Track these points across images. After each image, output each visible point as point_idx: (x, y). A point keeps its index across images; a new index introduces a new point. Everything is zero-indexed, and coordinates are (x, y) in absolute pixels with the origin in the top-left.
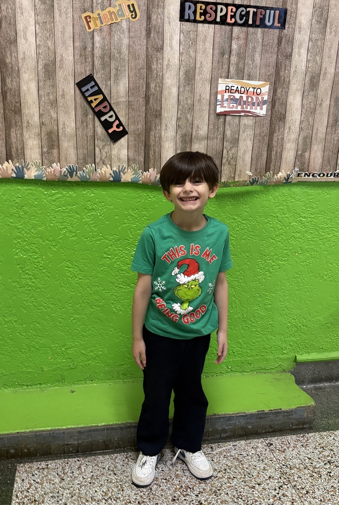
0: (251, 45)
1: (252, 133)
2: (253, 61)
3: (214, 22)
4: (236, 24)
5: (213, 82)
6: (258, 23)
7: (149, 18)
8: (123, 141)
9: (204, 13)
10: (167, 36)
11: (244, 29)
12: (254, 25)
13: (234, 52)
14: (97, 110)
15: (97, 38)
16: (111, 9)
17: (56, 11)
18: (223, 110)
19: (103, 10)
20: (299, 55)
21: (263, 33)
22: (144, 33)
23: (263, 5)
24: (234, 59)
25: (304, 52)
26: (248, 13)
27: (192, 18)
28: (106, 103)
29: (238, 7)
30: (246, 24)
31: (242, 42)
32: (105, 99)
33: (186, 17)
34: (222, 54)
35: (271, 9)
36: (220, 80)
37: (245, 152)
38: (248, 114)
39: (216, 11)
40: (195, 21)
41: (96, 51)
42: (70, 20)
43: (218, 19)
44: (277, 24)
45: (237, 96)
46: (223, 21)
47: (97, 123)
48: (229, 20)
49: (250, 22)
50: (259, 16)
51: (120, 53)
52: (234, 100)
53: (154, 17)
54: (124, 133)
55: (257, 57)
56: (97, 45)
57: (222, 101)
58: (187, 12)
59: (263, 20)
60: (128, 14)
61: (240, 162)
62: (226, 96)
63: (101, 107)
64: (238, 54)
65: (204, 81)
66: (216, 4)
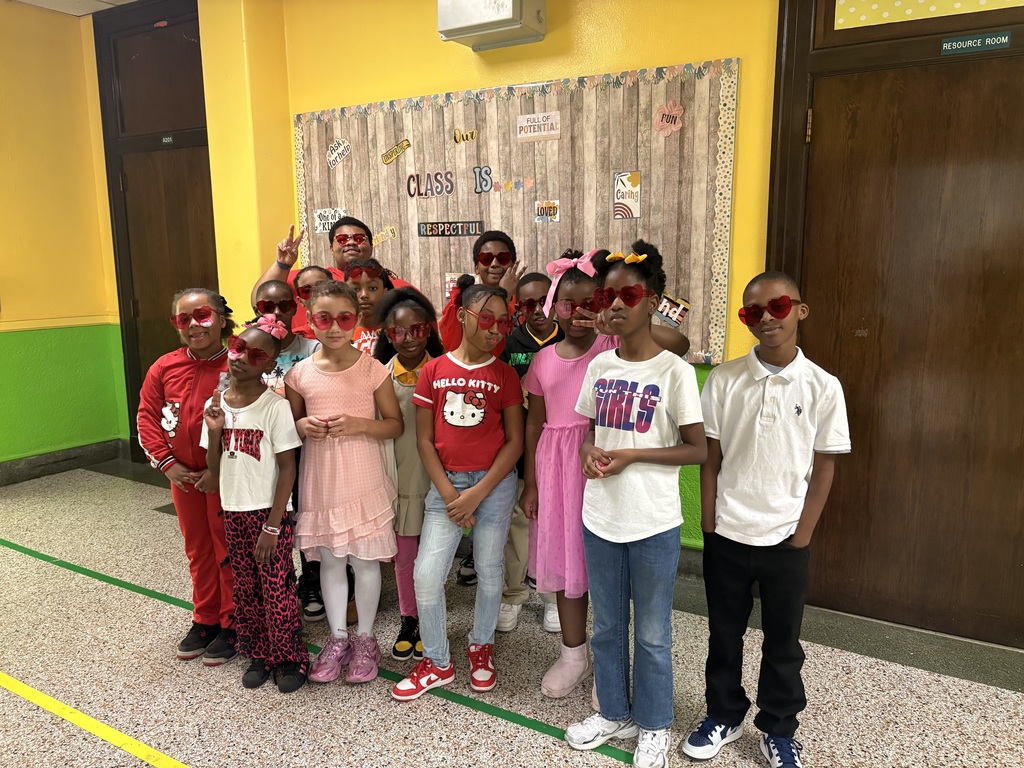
0: (463, 249)
2: (466, 259)
4: (451, 235)
5: (442, 275)
7: (401, 236)
10: (411, 247)
11: (457, 238)
13: (452, 254)
21: (470, 239)
22: (399, 246)
23: (468, 220)
24: (453, 259)
31: (457, 247)
34: (445, 256)
36: (446, 274)
40: (427, 236)
53: (404, 236)
60: (391, 235)
64: (456, 255)
65: (436, 275)
66: (437, 223)
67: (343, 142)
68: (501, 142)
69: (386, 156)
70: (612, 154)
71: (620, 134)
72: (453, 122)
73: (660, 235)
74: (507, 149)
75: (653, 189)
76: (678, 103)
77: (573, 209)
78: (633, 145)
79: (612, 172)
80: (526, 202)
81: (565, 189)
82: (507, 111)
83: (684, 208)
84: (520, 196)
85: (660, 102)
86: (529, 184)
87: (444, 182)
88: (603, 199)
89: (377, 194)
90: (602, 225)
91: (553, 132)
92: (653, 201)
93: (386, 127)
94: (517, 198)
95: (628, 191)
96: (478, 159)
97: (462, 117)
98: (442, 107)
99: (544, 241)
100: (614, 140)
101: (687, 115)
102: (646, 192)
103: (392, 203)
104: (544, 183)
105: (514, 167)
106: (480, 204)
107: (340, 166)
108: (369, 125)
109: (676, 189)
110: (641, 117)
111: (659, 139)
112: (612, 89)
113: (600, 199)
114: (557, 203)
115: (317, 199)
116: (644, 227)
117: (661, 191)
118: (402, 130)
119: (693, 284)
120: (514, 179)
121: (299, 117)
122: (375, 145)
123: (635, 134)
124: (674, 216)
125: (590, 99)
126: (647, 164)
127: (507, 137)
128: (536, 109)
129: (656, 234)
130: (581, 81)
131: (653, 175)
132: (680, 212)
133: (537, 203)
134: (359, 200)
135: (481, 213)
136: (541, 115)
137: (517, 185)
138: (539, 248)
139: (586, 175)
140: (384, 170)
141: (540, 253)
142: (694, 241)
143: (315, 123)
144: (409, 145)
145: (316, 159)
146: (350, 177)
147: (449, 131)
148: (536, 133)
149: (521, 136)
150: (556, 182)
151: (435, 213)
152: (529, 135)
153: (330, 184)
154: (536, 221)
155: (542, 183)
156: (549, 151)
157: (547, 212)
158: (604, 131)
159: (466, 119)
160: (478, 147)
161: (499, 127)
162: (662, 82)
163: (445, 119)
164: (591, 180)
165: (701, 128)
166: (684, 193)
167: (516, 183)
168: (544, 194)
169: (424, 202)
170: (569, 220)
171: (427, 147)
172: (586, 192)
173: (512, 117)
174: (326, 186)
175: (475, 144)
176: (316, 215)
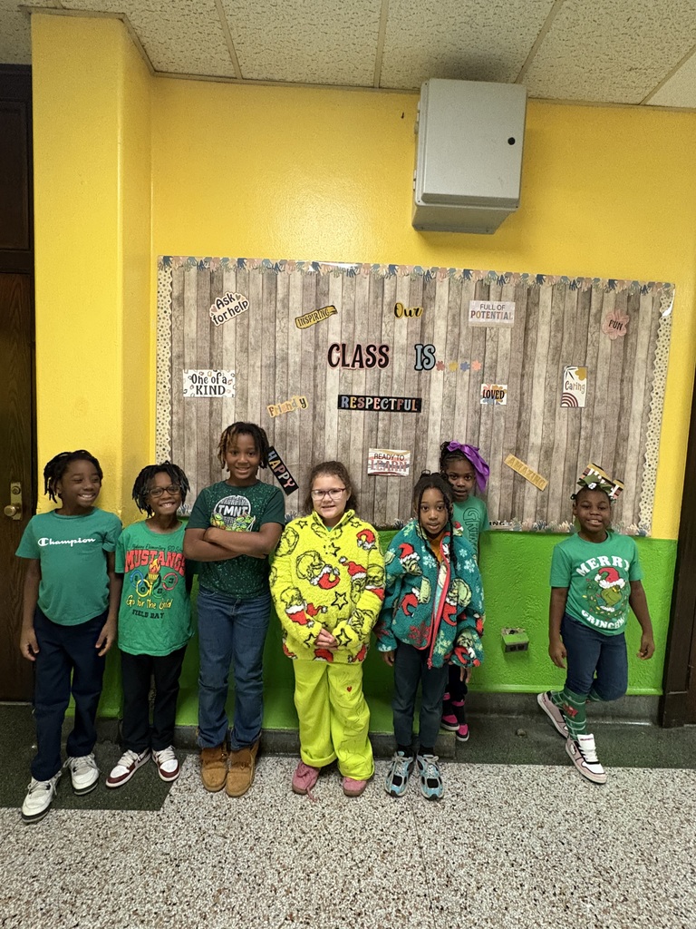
0: (394, 425)
1: (398, 488)
2: (396, 435)
3: (364, 409)
4: (381, 410)
5: (365, 451)
6: (399, 408)
7: (315, 407)
8: (295, 493)
9: (357, 403)
10: (328, 419)
11: (388, 413)
12: (395, 410)
13: (380, 430)
14: (276, 471)
15: (277, 421)
16: (288, 402)
17: (249, 404)
18: (372, 471)
19: (282, 403)
20: (434, 431)
21: (403, 416)
22: (311, 417)
23: (402, 396)
24: (380, 434)
25: (437, 428)
26: (390, 402)
27: (347, 406)
28: (282, 466)
29: (382, 398)
30: (389, 410)
31: (386, 422)
32: (282, 463)
33: (343, 406)
34: (371, 431)
35: (408, 399)
36: (370, 450)
37: (393, 504)
38: (394, 475)
39: (365, 402)
40: (349, 408)
41: (276, 430)
42: (259, 411)
43: (367, 407)
44: (413, 409)
45: (384, 461)
46: (371, 408)
47: (276, 480)
48: (375, 407)
49: (392, 408)
50: (399, 404)
51: (293, 431)
52: (382, 464)
53: (318, 407)
54: (296, 487)
55: (399, 432)
56: (277, 426)
57: (372, 464)
58: (343, 402)
59: (402, 407)
60: (300, 405)
61: (389, 511)
62: (375, 461)
63: (279, 469)
64: (384, 431)
65: (357, 450)
66: (365, 397)
67: (238, 298)
68: (450, 323)
69: (301, 321)
70: (563, 349)
71: (573, 332)
72: (395, 296)
73: (602, 424)
74: (456, 330)
75: (598, 383)
76: (624, 312)
77: (522, 394)
78: (583, 343)
79: (561, 365)
80: (472, 383)
81: (515, 375)
82: (459, 293)
83: (625, 402)
84: (466, 378)
85: (608, 310)
86: (477, 366)
87: (377, 356)
88: (551, 388)
89: (285, 359)
90: (549, 411)
91: (506, 321)
92: (598, 394)
93: (305, 288)
94: (462, 379)
95: (576, 384)
96: (422, 336)
97: (406, 292)
98: (383, 278)
99: (489, 422)
100: (566, 336)
101: (632, 323)
102: (591, 385)
103: (306, 371)
104: (493, 367)
105: (463, 350)
106: (419, 381)
107: (230, 323)
108: (279, 283)
109: (619, 386)
110: (592, 320)
111: (606, 341)
112: (568, 291)
113: (548, 387)
114: (505, 387)
115: (190, 357)
116: (587, 417)
117: (605, 386)
118: (326, 294)
119: (628, 468)
120: (460, 361)
121: (166, 260)
122: (286, 306)
123: (585, 334)
124: (616, 410)
125: (546, 295)
126: (594, 361)
127: (457, 319)
128: (492, 296)
129: (599, 423)
130: (540, 278)
131: (599, 371)
132: (622, 407)
133: (483, 385)
134: (259, 364)
135: (419, 390)
136: (496, 304)
137: (464, 367)
138: (482, 429)
139: (536, 364)
140: (296, 334)
141: (482, 433)
142: (631, 431)
143: (194, 270)
144: (335, 312)
145: (192, 312)
146: (245, 337)
147: (389, 304)
148: (489, 320)
149: (473, 321)
150: (506, 368)
151: (364, 385)
152: (482, 320)
153: (212, 342)
154: (482, 402)
155: (491, 368)
156: (501, 338)
157: (493, 395)
158: (558, 327)
159: (411, 293)
160: (423, 324)
161: (449, 308)
162: (612, 292)
163: (386, 291)
164: (541, 368)
165: (644, 337)
166: (625, 390)
167: (462, 365)
168: (492, 378)
169: (348, 373)
170: (517, 405)
171: (360, 317)
172: (535, 381)
173: (465, 300)
174: (207, 345)
175: (419, 321)
176: (185, 376)
